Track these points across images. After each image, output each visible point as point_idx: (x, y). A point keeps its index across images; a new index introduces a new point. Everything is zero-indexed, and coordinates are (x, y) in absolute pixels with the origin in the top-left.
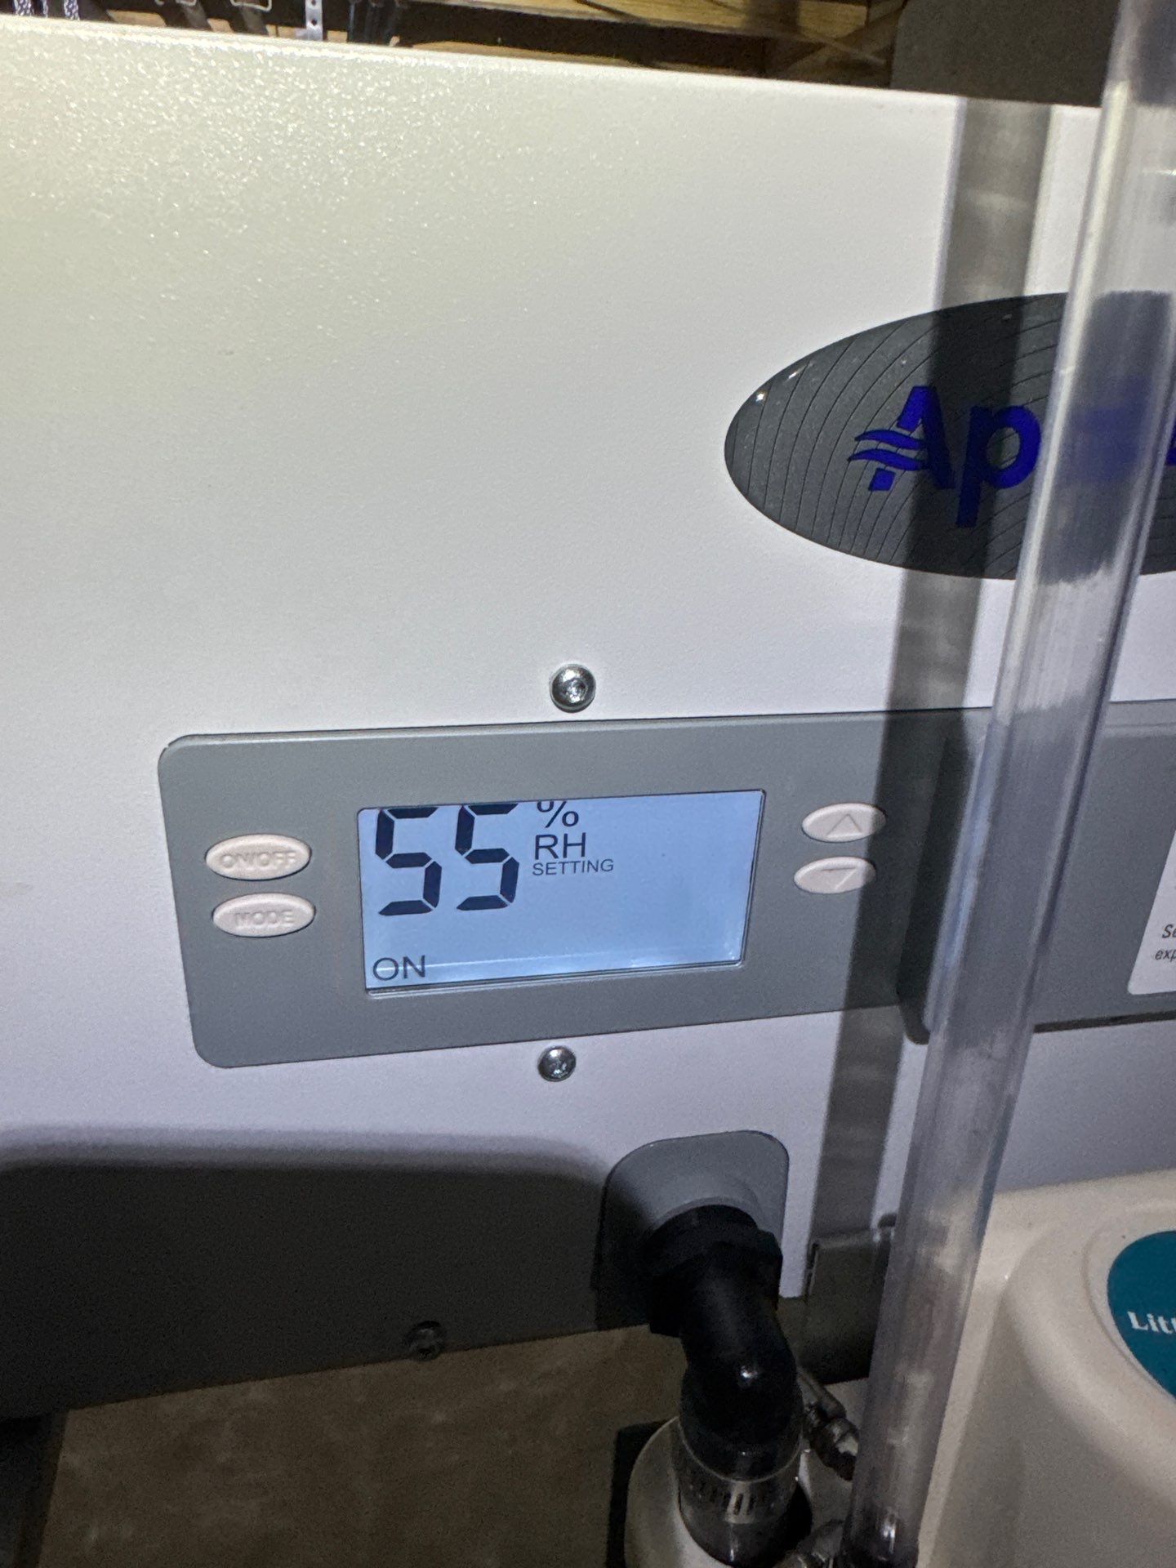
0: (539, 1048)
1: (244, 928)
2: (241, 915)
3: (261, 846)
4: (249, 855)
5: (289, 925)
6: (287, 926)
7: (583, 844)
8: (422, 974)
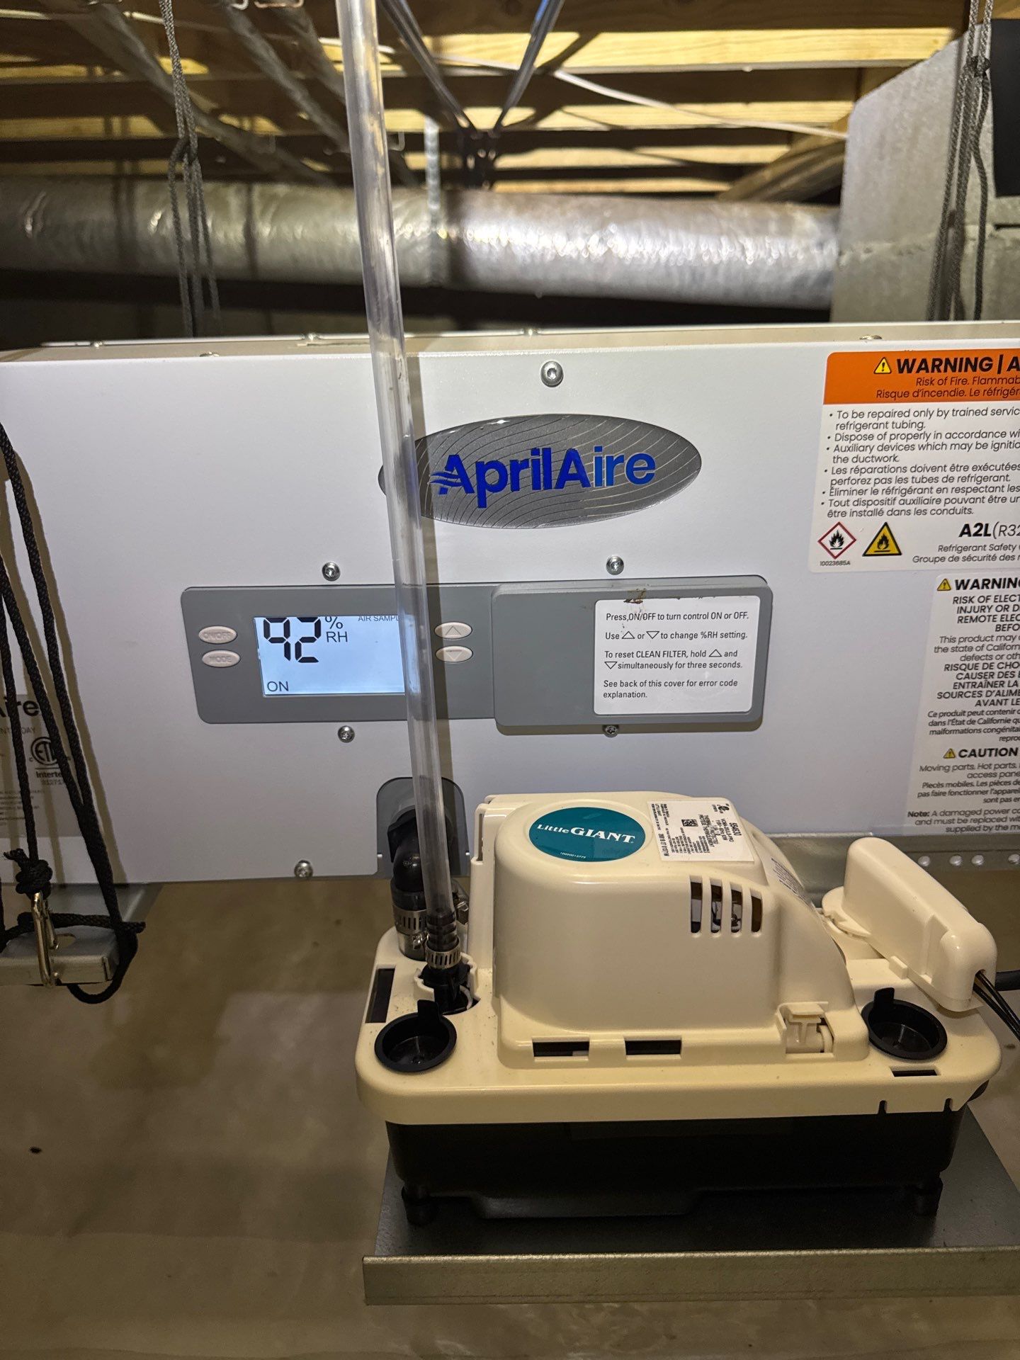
0: (340, 725)
1: (212, 663)
2: (212, 658)
3: (217, 630)
4: (214, 634)
5: (229, 663)
6: (228, 663)
7: (346, 636)
8: (287, 690)
